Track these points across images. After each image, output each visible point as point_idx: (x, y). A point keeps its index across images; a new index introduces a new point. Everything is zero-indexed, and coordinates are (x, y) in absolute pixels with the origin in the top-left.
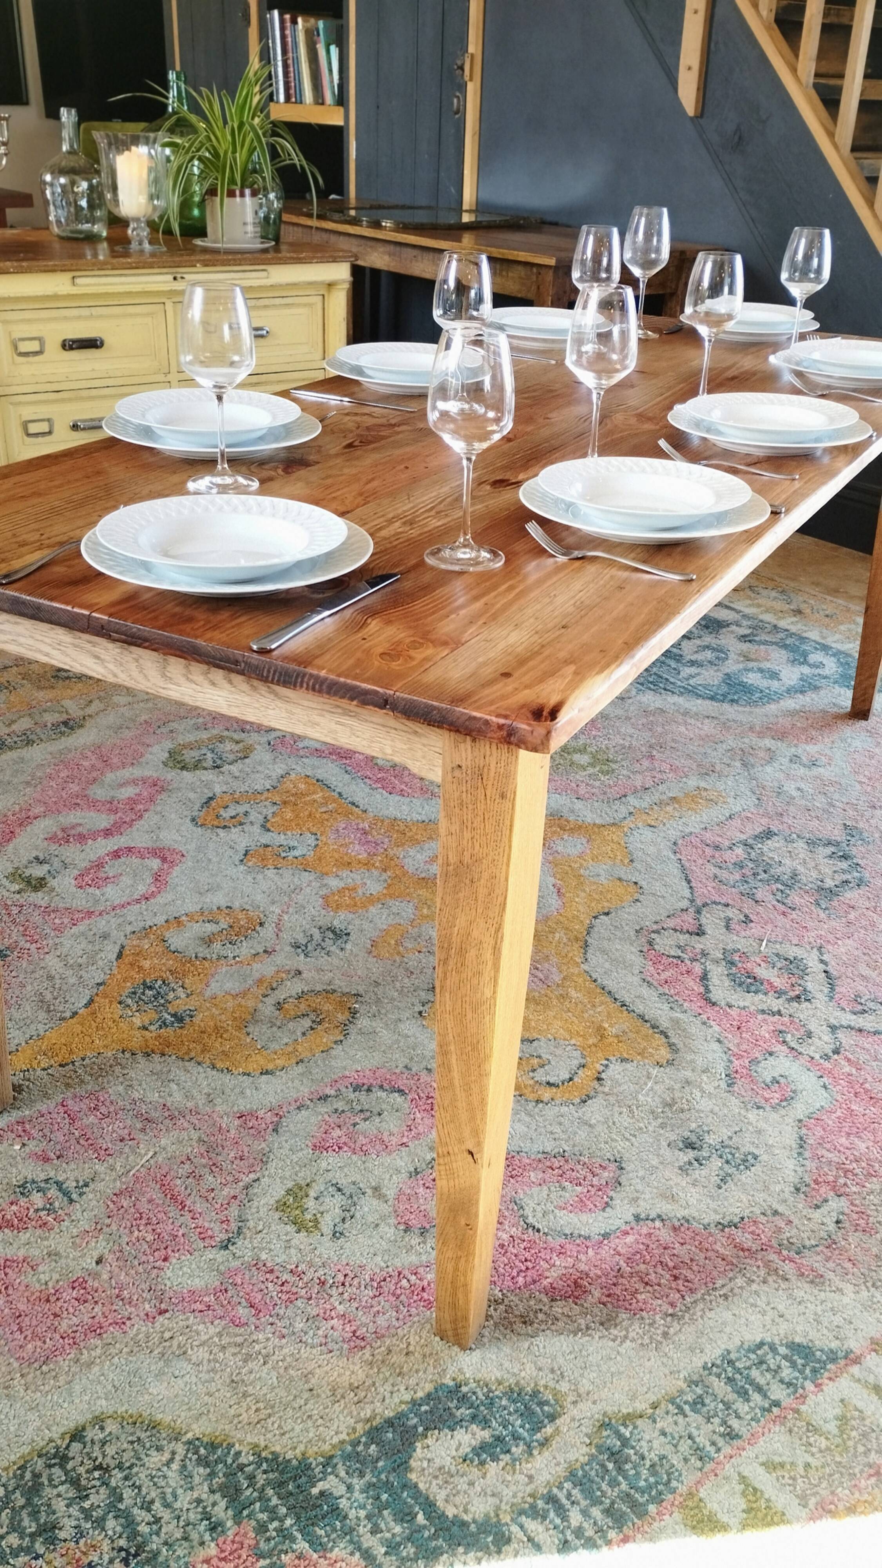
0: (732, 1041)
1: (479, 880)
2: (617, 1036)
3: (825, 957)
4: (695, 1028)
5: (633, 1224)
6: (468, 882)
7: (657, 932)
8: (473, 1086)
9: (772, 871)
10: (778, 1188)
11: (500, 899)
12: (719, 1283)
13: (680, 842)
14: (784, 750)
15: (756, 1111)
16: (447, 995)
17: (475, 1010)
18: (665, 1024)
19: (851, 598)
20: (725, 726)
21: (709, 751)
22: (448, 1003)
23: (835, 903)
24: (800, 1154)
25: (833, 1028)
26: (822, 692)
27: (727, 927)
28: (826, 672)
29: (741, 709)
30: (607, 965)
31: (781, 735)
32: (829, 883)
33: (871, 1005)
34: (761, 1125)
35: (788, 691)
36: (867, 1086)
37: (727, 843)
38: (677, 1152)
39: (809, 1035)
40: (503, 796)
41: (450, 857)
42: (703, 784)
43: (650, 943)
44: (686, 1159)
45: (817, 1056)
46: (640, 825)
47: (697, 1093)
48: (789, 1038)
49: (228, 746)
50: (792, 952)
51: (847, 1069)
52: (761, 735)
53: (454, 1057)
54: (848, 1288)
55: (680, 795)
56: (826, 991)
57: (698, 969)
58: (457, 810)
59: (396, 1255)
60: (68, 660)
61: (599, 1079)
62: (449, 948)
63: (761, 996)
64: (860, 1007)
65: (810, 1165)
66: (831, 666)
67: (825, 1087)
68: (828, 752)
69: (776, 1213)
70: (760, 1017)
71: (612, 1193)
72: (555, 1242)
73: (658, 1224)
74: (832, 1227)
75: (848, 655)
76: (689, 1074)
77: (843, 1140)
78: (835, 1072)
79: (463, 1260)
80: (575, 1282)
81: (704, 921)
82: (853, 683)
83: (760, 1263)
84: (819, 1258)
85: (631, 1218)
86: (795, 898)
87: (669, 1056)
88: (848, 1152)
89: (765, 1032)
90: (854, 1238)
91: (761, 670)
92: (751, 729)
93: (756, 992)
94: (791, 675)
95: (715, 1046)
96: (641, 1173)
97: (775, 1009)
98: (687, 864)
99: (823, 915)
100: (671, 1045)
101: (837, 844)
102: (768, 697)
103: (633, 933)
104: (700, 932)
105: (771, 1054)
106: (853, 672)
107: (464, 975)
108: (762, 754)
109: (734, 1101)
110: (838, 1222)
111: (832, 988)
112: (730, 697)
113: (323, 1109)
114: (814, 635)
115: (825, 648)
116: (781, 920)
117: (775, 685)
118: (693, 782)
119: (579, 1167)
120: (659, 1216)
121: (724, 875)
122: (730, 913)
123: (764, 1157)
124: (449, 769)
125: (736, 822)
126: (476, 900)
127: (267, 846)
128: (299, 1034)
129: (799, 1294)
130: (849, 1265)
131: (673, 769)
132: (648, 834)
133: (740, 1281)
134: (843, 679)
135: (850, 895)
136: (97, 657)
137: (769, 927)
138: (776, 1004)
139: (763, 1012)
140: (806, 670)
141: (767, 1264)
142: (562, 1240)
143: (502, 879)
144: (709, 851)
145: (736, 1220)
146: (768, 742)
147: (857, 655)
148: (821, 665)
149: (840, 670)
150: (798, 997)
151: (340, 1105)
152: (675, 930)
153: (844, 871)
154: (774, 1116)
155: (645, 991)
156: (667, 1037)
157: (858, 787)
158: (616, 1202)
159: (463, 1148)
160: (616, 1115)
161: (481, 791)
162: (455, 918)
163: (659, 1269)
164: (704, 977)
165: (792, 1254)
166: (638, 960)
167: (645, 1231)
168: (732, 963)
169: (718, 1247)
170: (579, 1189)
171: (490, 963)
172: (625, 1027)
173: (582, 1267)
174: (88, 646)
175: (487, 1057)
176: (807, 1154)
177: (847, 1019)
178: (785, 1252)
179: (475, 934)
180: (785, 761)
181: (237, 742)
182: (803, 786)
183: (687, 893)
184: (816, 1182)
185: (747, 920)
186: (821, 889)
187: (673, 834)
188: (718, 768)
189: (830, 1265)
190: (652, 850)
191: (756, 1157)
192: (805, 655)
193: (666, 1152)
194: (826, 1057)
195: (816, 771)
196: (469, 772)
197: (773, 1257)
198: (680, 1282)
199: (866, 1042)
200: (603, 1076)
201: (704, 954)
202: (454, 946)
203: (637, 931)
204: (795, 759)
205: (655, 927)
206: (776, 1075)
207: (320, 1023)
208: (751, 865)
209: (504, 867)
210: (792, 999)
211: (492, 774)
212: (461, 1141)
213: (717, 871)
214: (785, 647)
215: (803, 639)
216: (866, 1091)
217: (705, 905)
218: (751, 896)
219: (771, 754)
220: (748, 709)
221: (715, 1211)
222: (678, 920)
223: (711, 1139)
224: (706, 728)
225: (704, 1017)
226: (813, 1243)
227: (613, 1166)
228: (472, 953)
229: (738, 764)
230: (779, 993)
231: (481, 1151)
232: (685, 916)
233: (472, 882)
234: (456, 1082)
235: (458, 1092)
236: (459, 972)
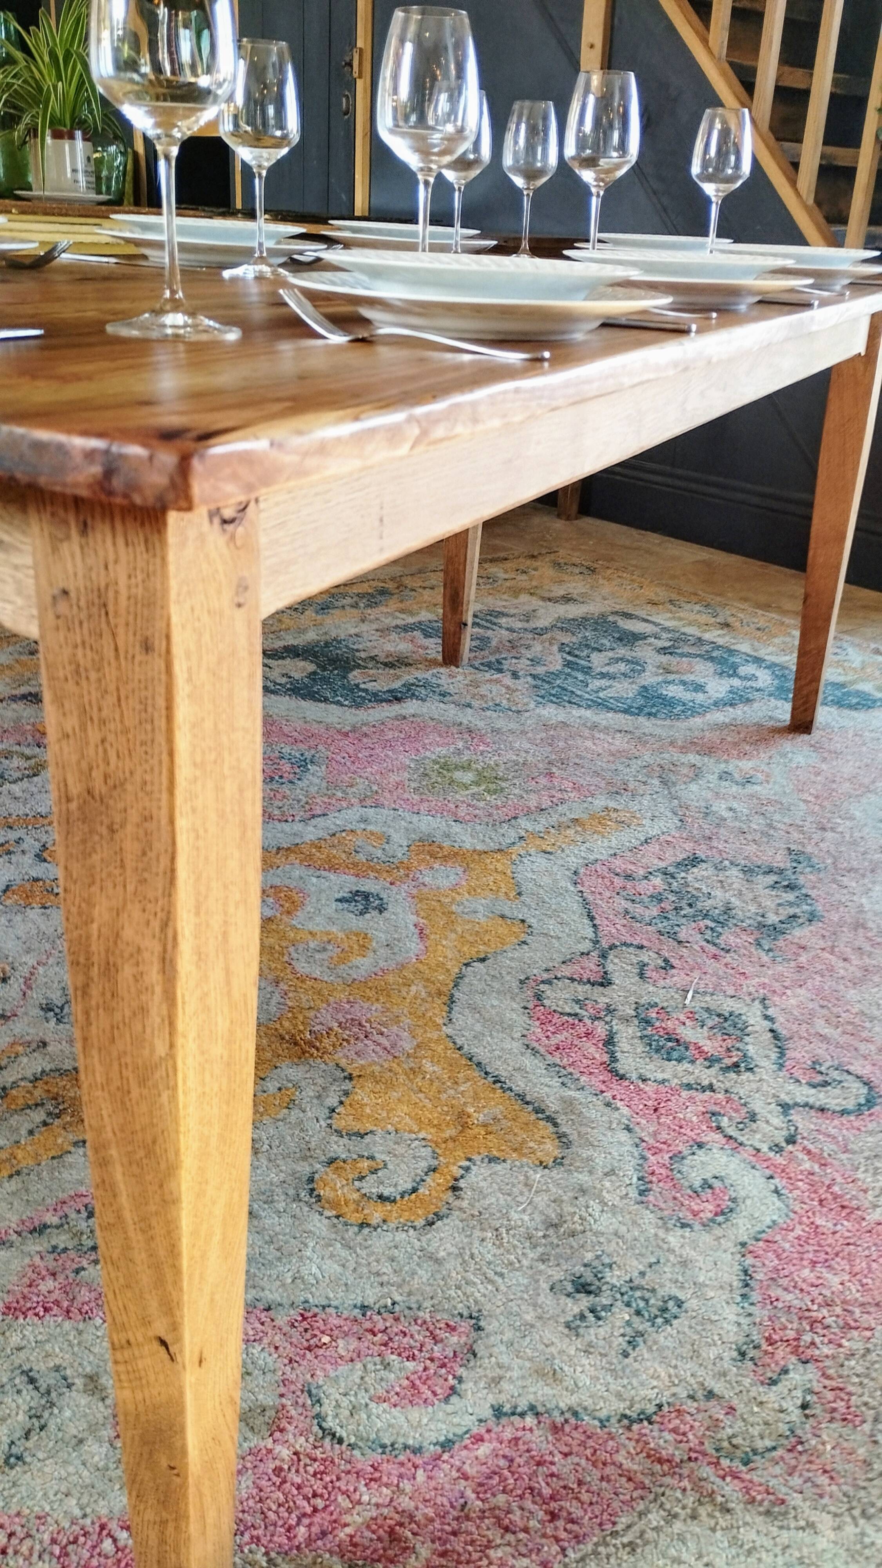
0: (646, 1128)
1: (123, 825)
2: (485, 1125)
3: (770, 1012)
4: (595, 1111)
5: (491, 1423)
6: (104, 831)
7: (548, 982)
8: (154, 1222)
9: (699, 905)
10: (713, 1353)
11: (164, 861)
12: (623, 1521)
13: (582, 871)
14: (712, 766)
15: (679, 1232)
16: (95, 1053)
17: (143, 1082)
18: (553, 1106)
19: (785, 612)
20: (641, 740)
21: (621, 768)
22: (98, 1068)
23: (781, 943)
24: (744, 1296)
25: (785, 1108)
26: (756, 705)
27: (641, 975)
28: (760, 684)
29: (659, 722)
30: (478, 1027)
31: (709, 750)
32: (772, 918)
33: (836, 1075)
34: (689, 1252)
35: (716, 704)
36: (836, 1189)
37: (642, 872)
38: (563, 1299)
39: (753, 1117)
40: (147, 647)
41: (70, 782)
42: (612, 804)
43: (538, 997)
44: (576, 1310)
45: (765, 1148)
46: (532, 851)
47: (594, 1205)
48: (725, 1122)
50: (728, 1006)
51: (807, 1165)
52: (684, 750)
53: (118, 1170)
54: (825, 1522)
55: (585, 816)
56: (774, 1056)
57: (601, 1030)
58: (71, 686)
59: (102, 1495)
61: (455, 1189)
62: (89, 966)
63: (686, 1065)
64: (819, 1078)
65: (761, 1313)
66: (764, 678)
67: (776, 1191)
68: (763, 767)
69: (710, 1395)
70: (685, 1094)
71: (461, 1371)
72: (363, 1460)
73: (530, 1421)
74: (795, 1415)
75: (783, 668)
76: (584, 1178)
77: (806, 1273)
78: (791, 1169)
79: (171, 1526)
80: (391, 1532)
81: (610, 967)
82: (791, 696)
83: (685, 1483)
84: (777, 1470)
85: (488, 1413)
86: (728, 937)
87: (557, 1153)
88: (815, 1292)
89: (691, 1114)
90: (830, 1433)
91: (683, 683)
92: (672, 743)
93: (679, 1060)
94: (718, 688)
95: (624, 1136)
96: (508, 1335)
97: (706, 1083)
98: (590, 898)
99: (765, 958)
100: (561, 1136)
101: (781, 872)
102: (693, 710)
103: (515, 985)
104: (605, 982)
105: (700, 1146)
106: (791, 685)
107: (118, 1016)
108: (685, 771)
109: (648, 1218)
110: (804, 1406)
111: (782, 1054)
112: (646, 710)
113: (36, 1246)
114: (744, 647)
115: (758, 661)
116: (711, 965)
117: (700, 697)
118: (600, 802)
119: (415, 1328)
120: (532, 1408)
121: (638, 910)
122: (645, 957)
123: (692, 1304)
124: (48, 599)
125: (654, 847)
126: (123, 866)
127: (36, 880)
128: (24, 1132)
129: (748, 1535)
130: (823, 1480)
131: (577, 787)
132: (541, 862)
133: (655, 1518)
134: (778, 692)
135: (799, 933)
137: (696, 974)
138: (707, 1076)
139: (689, 1087)
140: (736, 682)
141: (698, 1483)
142: (376, 1456)
143: (164, 821)
144: (618, 882)
145: (651, 1409)
146: (693, 758)
147: (794, 668)
148: (754, 677)
149: (776, 682)
150: (736, 1065)
151: (62, 1240)
152: (572, 980)
153: (791, 904)
154: (706, 1238)
155: (528, 1061)
156: (556, 1125)
157: (803, 806)
158: (468, 1386)
159: (150, 1334)
160: (476, 1244)
161: (107, 639)
162: (90, 903)
163: (528, 1504)
164: (610, 1041)
165: (737, 1465)
166: (519, 1019)
167: (508, 1434)
168: (648, 1022)
169: (620, 1458)
170: (410, 1365)
171: (158, 989)
172: (498, 1111)
173: (405, 1503)
175: (172, 1170)
176: (755, 1296)
177: (803, 1093)
178: (725, 1463)
179: (128, 933)
180: (713, 778)
182: (735, 805)
183: (589, 932)
184: (770, 1341)
185: (668, 965)
186: (761, 926)
187: (574, 862)
188: (631, 786)
189: (796, 1481)
190: (546, 880)
191: (680, 1304)
192: (734, 667)
193: (547, 1300)
194: (777, 1148)
195: (750, 789)
196: (83, 603)
197: (707, 1471)
198: (560, 1523)
199: (831, 1126)
200: (462, 1183)
201: (610, 1010)
202: (95, 959)
203: (522, 982)
204: (725, 776)
205: (546, 976)
206: (708, 1176)
207: (58, 1116)
208: (672, 897)
209: (165, 796)
210: (726, 1069)
211: (124, 602)
212: (146, 1322)
213: (628, 905)
214: (712, 659)
215: (731, 652)
216: (836, 1197)
217: (612, 947)
218: (673, 936)
219: (697, 773)
220: (668, 722)
221: (619, 1396)
222: (577, 967)
223: (614, 1277)
224: (617, 743)
225: (608, 1095)
226: (768, 1443)
227: (465, 1326)
228: (127, 971)
229: (656, 782)
230: (711, 1061)
231: (179, 1340)
232: (585, 962)
233: (112, 830)
234: (127, 1215)
235: (131, 1234)
236: (110, 1011)
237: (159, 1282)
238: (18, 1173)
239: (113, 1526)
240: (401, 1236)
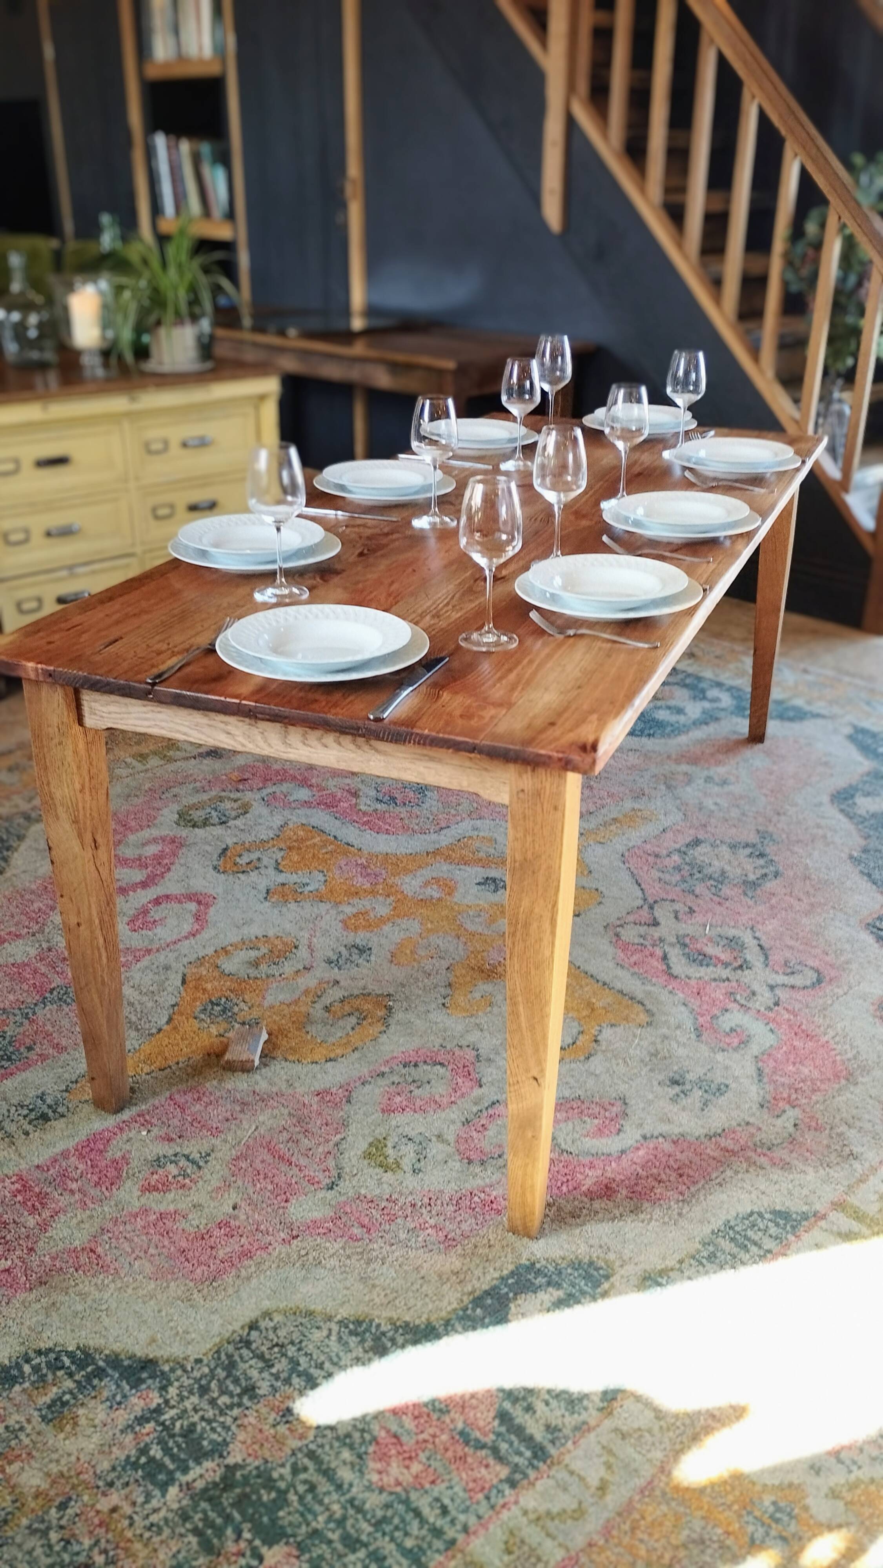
0: (695, 1003)
2: (605, 1008)
3: (757, 935)
4: (664, 996)
5: (642, 1141)
6: (530, 873)
7: (621, 926)
9: (705, 871)
10: (747, 1106)
11: (555, 883)
12: (714, 1176)
13: (626, 854)
14: (699, 773)
15: (721, 1054)
16: (515, 958)
17: (537, 968)
18: (640, 996)
19: (733, 640)
20: (647, 756)
21: (637, 778)
22: (516, 964)
23: (759, 892)
24: (760, 1081)
25: (772, 988)
26: (723, 723)
27: (676, 918)
28: (723, 705)
29: (657, 741)
30: (586, 955)
31: (694, 760)
32: (752, 877)
33: (799, 967)
34: (727, 1062)
35: (694, 723)
36: (804, 1027)
37: (665, 852)
38: (666, 1088)
39: (754, 994)
40: (556, 808)
41: (517, 856)
42: (637, 806)
43: (617, 935)
44: (674, 1092)
45: (762, 1009)
46: (592, 843)
47: (674, 1045)
48: (738, 997)
49: (228, 805)
50: (732, 933)
51: (786, 1016)
52: (678, 761)
53: (521, 1006)
54: (810, 1170)
55: (620, 816)
56: (762, 959)
57: (659, 952)
59: (465, 1181)
60: (203, 737)
61: (596, 1041)
63: (711, 968)
64: (789, 970)
65: (770, 1088)
66: (726, 700)
67: (771, 1030)
68: (734, 771)
69: (748, 1123)
70: (713, 984)
71: (622, 1122)
72: (586, 1160)
73: (661, 1140)
74: (791, 1129)
75: (739, 690)
76: (665, 1031)
77: (791, 1068)
78: (778, 1019)
79: (530, 1167)
80: (606, 1186)
81: (656, 914)
82: (748, 712)
83: (741, 1159)
84: (786, 1151)
85: (639, 1137)
86: (726, 891)
87: (648, 1019)
88: (796, 1076)
89: (719, 995)
90: (809, 1136)
91: (669, 708)
92: (669, 757)
93: (707, 965)
94: (694, 710)
95: (683, 1008)
96: (642, 1105)
97: (724, 977)
98: (635, 872)
99: (751, 903)
100: (648, 1011)
101: (754, 846)
102: (678, 730)
103: (602, 929)
104: (656, 923)
105: (727, 1010)
107: (528, 943)
108: (681, 777)
109: (704, 1048)
110: (795, 1125)
111: (767, 958)
112: (646, 732)
113: (383, 1082)
114: (708, 674)
115: (719, 685)
116: (718, 909)
117: (682, 719)
118: (628, 804)
119: (593, 1106)
120: (661, 1135)
121: (667, 877)
122: (677, 906)
123: (733, 1086)
124: (515, 793)
125: (669, 835)
126: (537, 886)
127: (283, 884)
128: (349, 1029)
129: (775, 1177)
130: (808, 1154)
131: (610, 795)
132: (599, 850)
133: (729, 1173)
134: (738, 710)
135: (770, 885)
136: (229, 733)
137: (710, 915)
138: (725, 973)
139: (715, 980)
140: (707, 705)
141: (748, 1159)
142: (590, 1158)
143: (557, 868)
144: (651, 859)
145: (719, 1131)
146: (684, 768)
147: (749, 689)
148: (718, 699)
149: (735, 702)
150: (741, 967)
151: (396, 1079)
152: (635, 924)
153: (762, 867)
154: (736, 1056)
155: (619, 972)
156: (643, 1005)
157: (763, 798)
158: (627, 1128)
159: (530, 1075)
160: (614, 1066)
161: (539, 805)
162: (520, 900)
163: (667, 1170)
164: (665, 957)
165: (765, 1150)
166: (611, 950)
167: (652, 1146)
168: (685, 945)
169: (708, 1151)
170: (596, 1121)
171: (548, 932)
172: (609, 1000)
173: (609, 1175)
174: (222, 725)
176: (765, 1080)
177: (781, 979)
178: (759, 1150)
179: (536, 910)
180: (701, 782)
181: (235, 801)
182: (719, 801)
183: (640, 893)
184: (774, 1098)
185: (691, 911)
186: (745, 882)
187: (621, 848)
188: (646, 793)
189: (794, 1155)
190: (605, 861)
191: (727, 1086)
192: (703, 691)
193: (657, 1088)
194: (770, 1009)
195: (727, 788)
196: (530, 794)
197: (750, 1153)
198: (685, 1178)
199: (799, 995)
200: (599, 1038)
201: (661, 940)
202: (520, 921)
203: (605, 927)
204: (708, 779)
205: (619, 923)
206: (733, 1025)
207: (364, 1019)
208: (687, 867)
210: (735, 969)
211: (547, 794)
212: (527, 1070)
213: (661, 875)
214: (685, 686)
215: (699, 679)
216: (803, 1031)
217: (655, 902)
218: (692, 892)
219: (689, 779)
220: (663, 741)
221: (703, 1127)
222: (636, 916)
223: (690, 1077)
224: (631, 759)
225: (670, 987)
226: (779, 1141)
227: (619, 1103)
228: (535, 925)
229: (663, 787)
230: (726, 965)
231: (544, 1076)
232: (641, 912)
234: (523, 1025)
235: (524, 1033)
237: (537, 1051)
238: (356, 1049)
239: (476, 1192)
240: (573, 1065)
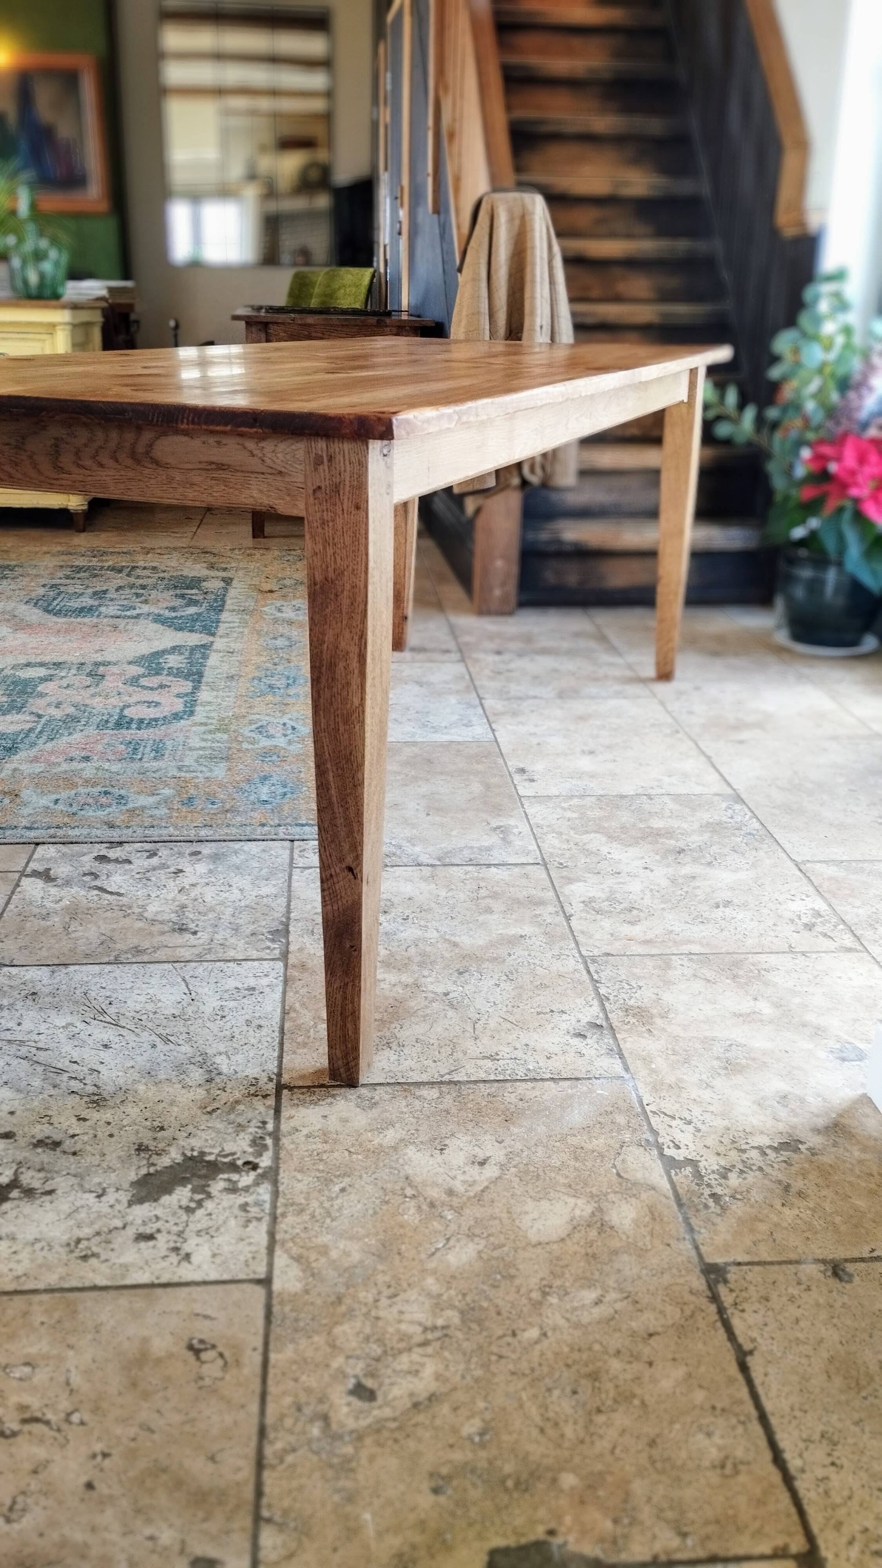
1: (342, 591)
6: (332, 596)
8: (349, 800)
11: (362, 606)
16: (322, 712)
17: (346, 722)
22: (323, 720)
40: (358, 508)
41: (317, 576)
53: (331, 774)
58: (320, 530)
62: (320, 668)
107: (335, 690)
124: (311, 492)
126: (341, 612)
143: (362, 587)
161: (338, 506)
162: (324, 634)
171: (356, 672)
175: (361, 766)
179: (343, 645)
196: (327, 491)
202: (324, 663)
209: (363, 575)
211: (347, 489)
212: (341, 859)
228: (341, 665)
231: (360, 864)
233: (336, 595)
234: (334, 799)
235: (336, 810)
236: (330, 688)
237: (350, 833)
